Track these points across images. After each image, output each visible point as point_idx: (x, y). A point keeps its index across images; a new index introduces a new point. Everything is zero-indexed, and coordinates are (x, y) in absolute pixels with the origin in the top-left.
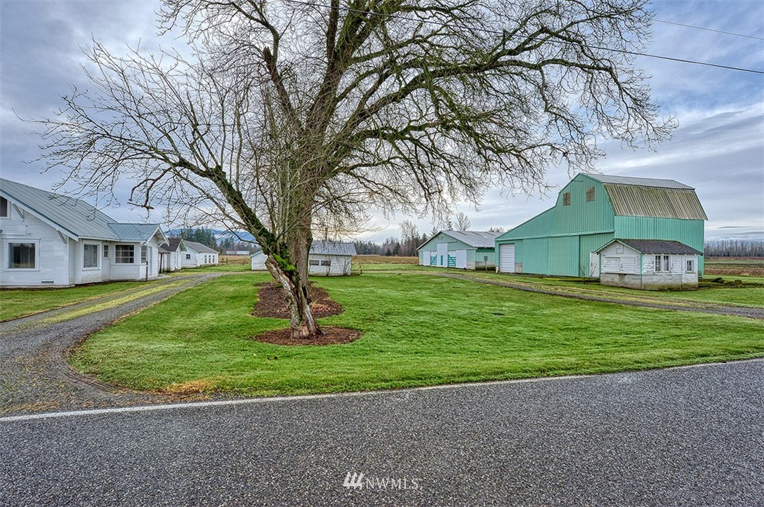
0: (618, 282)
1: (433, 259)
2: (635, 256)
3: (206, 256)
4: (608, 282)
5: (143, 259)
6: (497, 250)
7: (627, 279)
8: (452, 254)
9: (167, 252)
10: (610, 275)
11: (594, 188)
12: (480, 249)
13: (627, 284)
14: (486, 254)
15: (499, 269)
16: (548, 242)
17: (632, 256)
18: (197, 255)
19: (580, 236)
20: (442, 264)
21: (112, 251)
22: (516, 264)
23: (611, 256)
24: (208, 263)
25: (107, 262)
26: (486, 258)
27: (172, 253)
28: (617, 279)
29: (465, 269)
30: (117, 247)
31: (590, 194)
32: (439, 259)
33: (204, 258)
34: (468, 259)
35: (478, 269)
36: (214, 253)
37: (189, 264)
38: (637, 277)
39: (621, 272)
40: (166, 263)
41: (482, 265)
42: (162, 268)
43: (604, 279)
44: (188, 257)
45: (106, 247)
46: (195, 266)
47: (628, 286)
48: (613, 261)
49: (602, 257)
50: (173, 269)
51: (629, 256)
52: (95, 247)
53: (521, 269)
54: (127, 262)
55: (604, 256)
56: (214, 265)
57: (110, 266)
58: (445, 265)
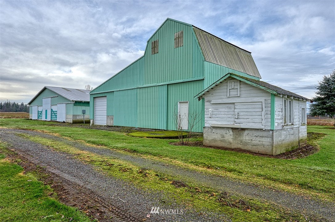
0: (231, 140)
1: (40, 114)
2: (262, 99)
4: (215, 140)
6: (91, 104)
7: (246, 137)
8: (55, 108)
10: (219, 131)
11: (182, 32)
12: (77, 103)
13: (246, 144)
14: (84, 108)
15: (93, 121)
16: (137, 93)
17: (256, 99)
19: (168, 85)
20: (46, 118)
22: (108, 116)
23: (220, 101)
26: (84, 112)
28: (229, 136)
29: (64, 122)
31: (179, 40)
32: (44, 113)
34: (67, 113)
35: (75, 123)
38: (265, 134)
39: (236, 126)
41: (80, 118)
43: (209, 137)
47: (249, 148)
48: (223, 110)
49: (206, 104)
51: (250, 100)
53: (112, 122)
55: (209, 101)
58: (49, 119)
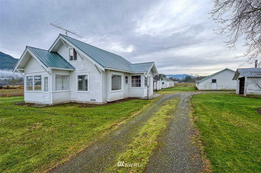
3: (170, 83)
5: (146, 84)
9: (156, 81)
18: (167, 82)
21: (130, 79)
24: (170, 86)
25: (127, 86)
27: (158, 81)
30: (133, 77)
33: (169, 84)
36: (172, 81)
37: (164, 86)
40: (155, 86)
42: (154, 89)
44: (163, 83)
45: (126, 78)
46: (166, 88)
50: (158, 89)
52: (120, 76)
54: (138, 87)
56: (172, 87)
57: (129, 89)
